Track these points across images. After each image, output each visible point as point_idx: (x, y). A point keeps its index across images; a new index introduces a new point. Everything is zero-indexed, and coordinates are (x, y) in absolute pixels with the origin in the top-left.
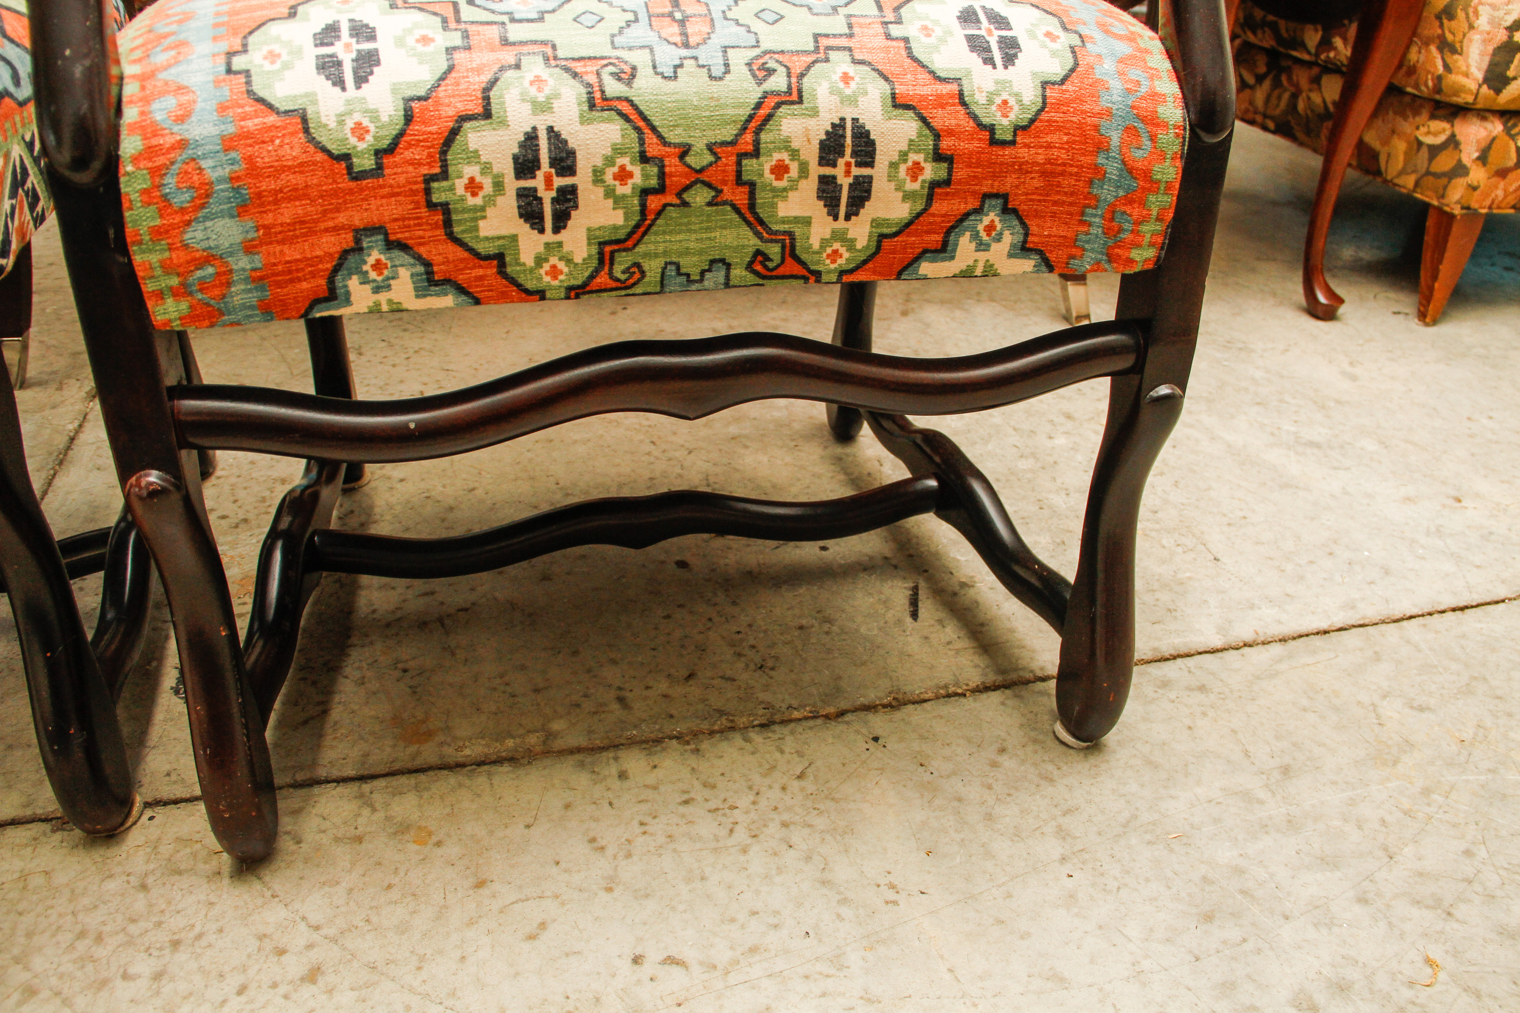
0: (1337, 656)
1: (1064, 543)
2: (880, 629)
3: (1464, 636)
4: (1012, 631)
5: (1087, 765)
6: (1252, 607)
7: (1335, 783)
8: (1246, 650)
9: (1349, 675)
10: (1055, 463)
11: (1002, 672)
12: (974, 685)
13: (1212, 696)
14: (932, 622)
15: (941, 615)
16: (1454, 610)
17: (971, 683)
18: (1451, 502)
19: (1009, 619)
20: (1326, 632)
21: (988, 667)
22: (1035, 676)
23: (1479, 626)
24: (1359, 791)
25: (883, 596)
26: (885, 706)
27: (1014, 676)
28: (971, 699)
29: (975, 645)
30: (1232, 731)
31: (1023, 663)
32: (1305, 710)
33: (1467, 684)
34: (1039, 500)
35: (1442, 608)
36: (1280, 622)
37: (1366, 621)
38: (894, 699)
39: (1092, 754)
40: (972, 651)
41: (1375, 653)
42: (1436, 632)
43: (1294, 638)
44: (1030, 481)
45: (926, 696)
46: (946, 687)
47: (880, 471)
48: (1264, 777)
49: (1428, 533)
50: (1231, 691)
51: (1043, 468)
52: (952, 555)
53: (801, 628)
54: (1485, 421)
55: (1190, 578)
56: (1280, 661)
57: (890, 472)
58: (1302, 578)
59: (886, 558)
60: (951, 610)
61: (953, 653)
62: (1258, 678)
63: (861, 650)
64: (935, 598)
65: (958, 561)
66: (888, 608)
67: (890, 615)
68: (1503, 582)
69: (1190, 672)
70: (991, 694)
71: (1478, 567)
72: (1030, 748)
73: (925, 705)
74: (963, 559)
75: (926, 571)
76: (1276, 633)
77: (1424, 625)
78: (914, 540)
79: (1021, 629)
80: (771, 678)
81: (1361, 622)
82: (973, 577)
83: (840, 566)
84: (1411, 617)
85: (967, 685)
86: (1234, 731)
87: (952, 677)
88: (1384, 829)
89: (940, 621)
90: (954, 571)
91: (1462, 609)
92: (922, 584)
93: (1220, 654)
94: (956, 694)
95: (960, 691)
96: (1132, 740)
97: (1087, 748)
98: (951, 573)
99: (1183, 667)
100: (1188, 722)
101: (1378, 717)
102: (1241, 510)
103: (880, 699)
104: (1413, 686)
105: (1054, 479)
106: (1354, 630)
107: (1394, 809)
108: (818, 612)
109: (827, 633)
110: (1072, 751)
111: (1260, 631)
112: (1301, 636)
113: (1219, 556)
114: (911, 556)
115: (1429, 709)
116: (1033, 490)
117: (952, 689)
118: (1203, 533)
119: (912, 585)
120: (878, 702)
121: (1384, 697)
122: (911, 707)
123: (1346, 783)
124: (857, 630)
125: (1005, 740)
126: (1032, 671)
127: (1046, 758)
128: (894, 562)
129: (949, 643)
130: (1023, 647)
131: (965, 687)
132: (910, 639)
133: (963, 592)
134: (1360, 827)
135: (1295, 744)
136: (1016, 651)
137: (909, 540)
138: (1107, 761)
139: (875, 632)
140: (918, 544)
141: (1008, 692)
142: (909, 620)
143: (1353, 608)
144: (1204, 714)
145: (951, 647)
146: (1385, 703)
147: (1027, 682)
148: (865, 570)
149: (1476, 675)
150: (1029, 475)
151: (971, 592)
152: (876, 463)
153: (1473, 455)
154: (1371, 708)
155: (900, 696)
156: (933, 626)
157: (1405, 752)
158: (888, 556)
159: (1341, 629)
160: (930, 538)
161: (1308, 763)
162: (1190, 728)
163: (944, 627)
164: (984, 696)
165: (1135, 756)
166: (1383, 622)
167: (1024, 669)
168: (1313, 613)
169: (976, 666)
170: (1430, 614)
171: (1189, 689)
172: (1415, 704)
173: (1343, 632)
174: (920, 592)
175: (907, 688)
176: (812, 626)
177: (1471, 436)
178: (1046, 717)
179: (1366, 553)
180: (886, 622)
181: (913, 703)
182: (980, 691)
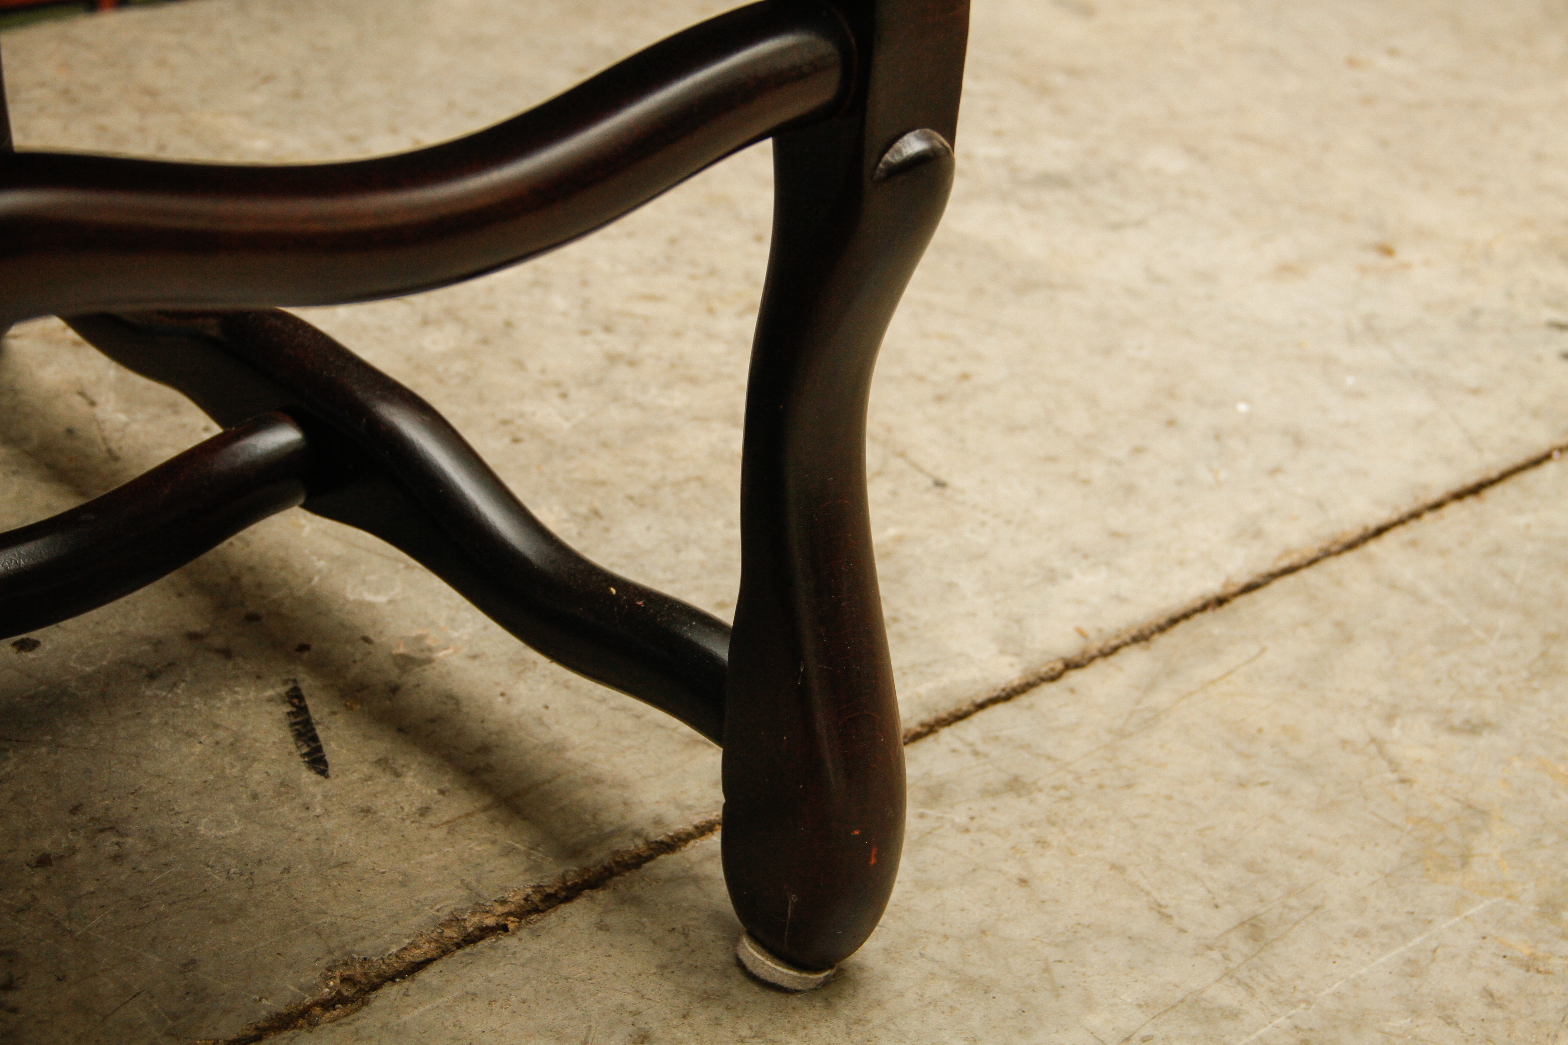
0: (1263, 650)
1: (596, 513)
2: (246, 816)
3: (1498, 550)
4: (557, 748)
5: (838, 1024)
6: (1052, 577)
7: (1361, 934)
8: (1074, 677)
9: (1303, 686)
10: (509, 324)
11: (573, 852)
12: (518, 898)
13: (1042, 798)
14: (366, 769)
15: (382, 746)
16: (1459, 496)
17: (510, 896)
18: (1372, 258)
19: (540, 721)
20: (1221, 601)
21: (534, 847)
22: (647, 842)
23: (1521, 520)
24: (1418, 940)
25: (221, 734)
26: (327, 1005)
27: (601, 856)
28: (523, 933)
29: (487, 800)
30: (1113, 867)
31: (611, 817)
32: (1242, 784)
33: (1543, 655)
34: (505, 422)
35: (1434, 496)
36: (1120, 599)
37: (1294, 559)
38: (344, 980)
39: (839, 996)
40: (482, 817)
41: (1338, 624)
42: (1443, 553)
43: (1162, 629)
44: (466, 380)
45: (418, 954)
46: (455, 920)
47: (94, 418)
48: (1216, 955)
49: (1351, 338)
50: (1078, 778)
51: (485, 342)
52: (351, 597)
53: (44, 861)
54: (1384, 62)
55: (899, 539)
56: (1151, 686)
57: (122, 417)
58: (1130, 490)
59: (193, 637)
60: (401, 730)
61: (442, 832)
62: (1122, 734)
63: (220, 879)
64: (349, 708)
65: (371, 605)
66: (248, 761)
67: (256, 775)
68: (1536, 414)
69: (976, 753)
70: (566, 909)
71: (1475, 391)
72: (701, 1017)
73: (424, 976)
74: (380, 599)
75: (304, 648)
76: (1123, 625)
77: (1413, 543)
78: (247, 580)
79: (576, 739)
80: (14, 1010)
81: (1285, 563)
82: (420, 639)
83: (87, 680)
84: (1380, 531)
85: (503, 902)
86: (1117, 868)
87: (464, 893)
88: (1496, 1012)
89: (382, 763)
90: (371, 635)
91: (1476, 490)
92: (307, 682)
93: (1023, 700)
94: (484, 932)
95: (490, 921)
96: (914, 940)
97: (826, 984)
98: (366, 640)
99: (958, 745)
100: (1014, 869)
101: (1394, 765)
102: (952, 359)
103: (311, 989)
104: (1437, 682)
105: (520, 365)
106: (1278, 585)
107: (1501, 962)
108: (75, 810)
109: (117, 858)
110: (794, 1001)
111: (1088, 627)
112: (1174, 621)
113: (942, 475)
114: (252, 618)
115: (1486, 725)
116: (481, 399)
117: (472, 922)
118: (889, 429)
119: (282, 689)
120: (308, 1000)
121: (1390, 718)
122: (391, 992)
123: (1384, 927)
124: (191, 835)
125: (637, 1013)
126: (637, 834)
127: (745, 1032)
128: (218, 641)
129: (424, 811)
130: (598, 781)
131: (500, 909)
132: (329, 824)
133: (410, 680)
134: (1449, 1021)
135: (1250, 866)
136: (583, 794)
137: (236, 580)
138: (879, 1003)
139: (238, 827)
140: (260, 586)
141: (601, 895)
142: (308, 777)
143: (1258, 534)
144: (1042, 843)
145: (432, 819)
146: (1396, 732)
147: (638, 861)
148: (152, 676)
149: (1553, 629)
150: (459, 366)
151: (430, 674)
152: (77, 400)
153: (1384, 143)
154: (1373, 749)
155: (357, 971)
156: (370, 778)
157: (1475, 830)
158: (198, 629)
159: (1249, 588)
160: (285, 564)
161: (1293, 902)
162: (1023, 882)
163: (398, 775)
164: (552, 918)
165: (933, 975)
166: (1327, 554)
167: (619, 831)
168: (1181, 563)
169: (507, 852)
170: (1415, 515)
171: (988, 792)
172: (1457, 721)
173: (1257, 595)
174: (310, 702)
175: (367, 947)
176: (72, 851)
177: (1368, 101)
178: (709, 935)
179: (1242, 407)
180: (255, 796)
181: (392, 979)
182: (537, 910)
